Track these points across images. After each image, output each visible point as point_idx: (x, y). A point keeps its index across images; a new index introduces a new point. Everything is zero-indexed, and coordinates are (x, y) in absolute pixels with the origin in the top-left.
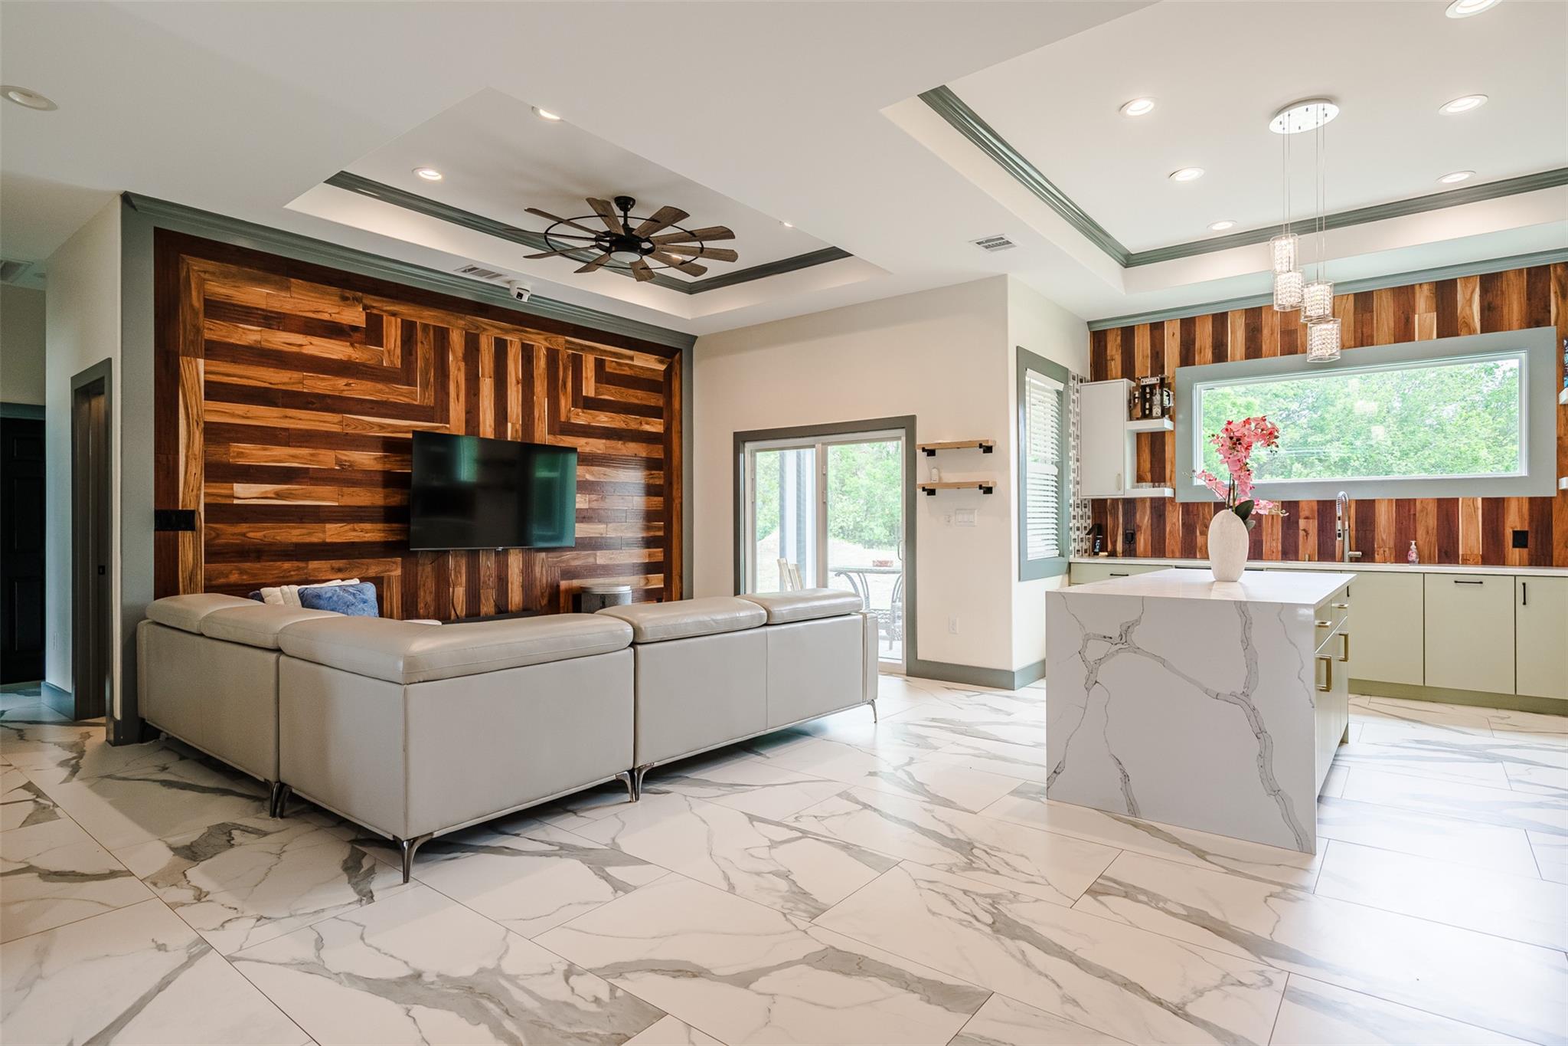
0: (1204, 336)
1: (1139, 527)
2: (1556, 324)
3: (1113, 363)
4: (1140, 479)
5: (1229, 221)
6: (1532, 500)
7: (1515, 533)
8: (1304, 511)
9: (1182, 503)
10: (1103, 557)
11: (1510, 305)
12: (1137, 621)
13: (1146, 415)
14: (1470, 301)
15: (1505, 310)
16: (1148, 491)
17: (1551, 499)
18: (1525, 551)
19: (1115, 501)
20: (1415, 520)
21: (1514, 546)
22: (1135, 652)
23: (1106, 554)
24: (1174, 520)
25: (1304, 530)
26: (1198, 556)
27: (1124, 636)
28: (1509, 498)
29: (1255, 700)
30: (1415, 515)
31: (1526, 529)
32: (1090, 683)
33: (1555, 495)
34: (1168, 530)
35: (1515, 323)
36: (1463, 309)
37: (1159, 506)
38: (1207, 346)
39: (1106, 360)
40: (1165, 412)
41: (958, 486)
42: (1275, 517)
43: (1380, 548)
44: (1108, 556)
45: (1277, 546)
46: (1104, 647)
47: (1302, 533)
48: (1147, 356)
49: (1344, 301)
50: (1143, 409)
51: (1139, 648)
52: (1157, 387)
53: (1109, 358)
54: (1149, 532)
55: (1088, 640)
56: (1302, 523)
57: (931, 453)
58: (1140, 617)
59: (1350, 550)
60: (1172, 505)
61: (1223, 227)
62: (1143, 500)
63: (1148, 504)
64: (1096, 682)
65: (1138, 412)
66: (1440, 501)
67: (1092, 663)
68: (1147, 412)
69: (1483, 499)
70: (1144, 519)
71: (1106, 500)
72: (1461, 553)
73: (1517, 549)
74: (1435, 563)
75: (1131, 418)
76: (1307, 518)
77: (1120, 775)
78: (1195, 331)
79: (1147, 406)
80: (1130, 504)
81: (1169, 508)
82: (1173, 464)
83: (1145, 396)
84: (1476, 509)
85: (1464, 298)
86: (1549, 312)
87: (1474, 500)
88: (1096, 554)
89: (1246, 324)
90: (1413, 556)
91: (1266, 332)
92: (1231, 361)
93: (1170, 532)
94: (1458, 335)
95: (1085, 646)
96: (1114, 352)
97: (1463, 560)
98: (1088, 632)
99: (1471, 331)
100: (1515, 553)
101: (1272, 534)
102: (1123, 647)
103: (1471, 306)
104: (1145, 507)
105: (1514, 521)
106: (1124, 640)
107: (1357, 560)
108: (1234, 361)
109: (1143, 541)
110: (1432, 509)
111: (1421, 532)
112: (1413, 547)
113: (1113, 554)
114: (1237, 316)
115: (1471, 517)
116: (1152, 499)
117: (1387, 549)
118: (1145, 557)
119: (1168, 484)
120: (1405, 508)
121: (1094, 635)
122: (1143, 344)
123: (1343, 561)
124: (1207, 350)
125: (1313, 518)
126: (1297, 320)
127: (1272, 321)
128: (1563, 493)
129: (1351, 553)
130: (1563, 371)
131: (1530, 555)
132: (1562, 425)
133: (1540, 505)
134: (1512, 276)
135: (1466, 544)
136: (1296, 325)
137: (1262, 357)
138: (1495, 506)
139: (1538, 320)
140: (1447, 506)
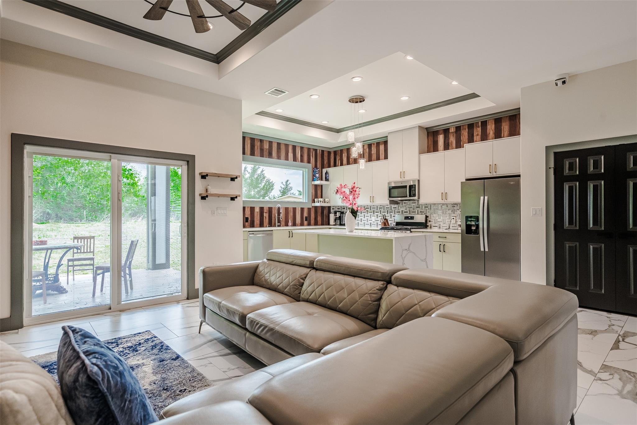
2: (312, 164)
6: (308, 208)
7: (305, 217)
8: (265, 211)
12: (411, 243)
14: (299, 152)
15: (304, 157)
17: (311, 208)
21: (305, 221)
22: (411, 252)
25: (265, 217)
27: (409, 248)
28: (304, 208)
30: (288, 212)
31: (307, 216)
35: (305, 161)
36: (297, 154)
41: (219, 196)
42: (258, 212)
43: (282, 222)
45: (258, 223)
46: (406, 252)
47: (264, 218)
49: (275, 144)
55: (403, 251)
56: (265, 214)
57: (204, 177)
66: (293, 208)
67: (403, 258)
69: (301, 208)
72: (297, 223)
73: (306, 222)
74: (292, 226)
76: (266, 213)
84: (299, 210)
85: (297, 151)
86: (310, 160)
87: (299, 208)
89: (250, 143)
90: (289, 224)
91: (256, 147)
94: (296, 161)
95: (402, 253)
97: (297, 225)
98: (403, 249)
99: (299, 162)
100: (306, 223)
101: (257, 218)
103: (299, 154)
105: (306, 214)
106: (409, 250)
107: (279, 226)
108: (248, 155)
110: (292, 210)
111: (290, 217)
112: (290, 221)
114: (249, 139)
115: (298, 213)
117: (284, 223)
123: (276, 227)
125: (267, 213)
126: (264, 146)
127: (257, 144)
128: (313, 207)
129: (278, 224)
130: (314, 175)
131: (308, 223)
132: (312, 190)
133: (309, 209)
134: (305, 149)
135: (298, 220)
136: (264, 148)
137: (255, 156)
138: (302, 209)
139: (309, 162)
140: (294, 209)
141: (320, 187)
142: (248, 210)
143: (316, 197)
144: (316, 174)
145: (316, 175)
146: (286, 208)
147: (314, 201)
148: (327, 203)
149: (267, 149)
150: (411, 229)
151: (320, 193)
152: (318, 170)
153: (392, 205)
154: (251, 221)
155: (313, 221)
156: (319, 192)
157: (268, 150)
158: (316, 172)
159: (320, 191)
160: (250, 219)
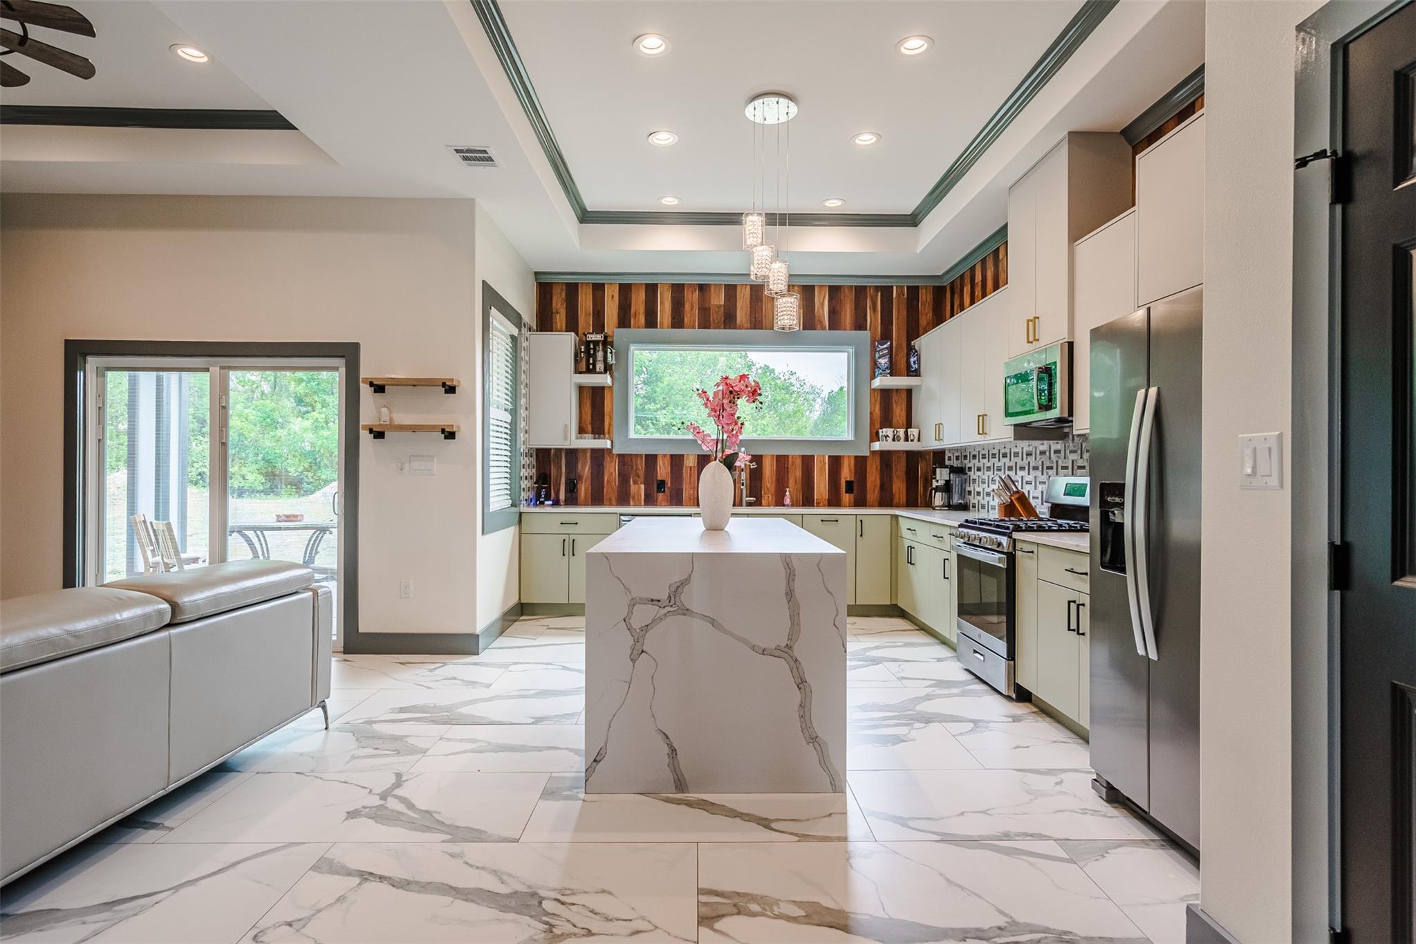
0: (639, 301)
1: (580, 477)
2: (870, 330)
3: (558, 316)
4: (581, 431)
5: (674, 197)
6: (856, 458)
7: (847, 482)
9: (619, 455)
10: (548, 505)
11: (845, 311)
12: (686, 579)
13: (590, 370)
14: (822, 304)
15: (843, 314)
16: (589, 443)
17: (866, 457)
18: (852, 495)
19: (559, 451)
20: (788, 472)
21: (846, 492)
22: (684, 614)
23: (551, 502)
24: (612, 470)
26: (631, 503)
27: (673, 597)
28: (843, 456)
29: (797, 653)
30: (788, 468)
31: (853, 479)
32: (635, 652)
33: (868, 455)
34: (606, 479)
35: (848, 326)
36: (818, 310)
37: (598, 456)
38: (641, 312)
39: (552, 313)
40: (608, 368)
41: (414, 429)
42: (692, 468)
43: (765, 494)
44: (552, 505)
45: (694, 494)
46: (653, 610)
48: (589, 314)
49: (744, 290)
50: (588, 364)
51: (688, 610)
52: (601, 344)
53: (554, 310)
54: (589, 482)
55: (634, 605)
57: (379, 389)
58: (690, 575)
59: (747, 497)
60: (610, 456)
61: (670, 202)
62: (584, 450)
63: (588, 455)
64: (643, 651)
65: (583, 366)
66: (804, 457)
67: (638, 631)
68: (591, 367)
69: (829, 456)
70: (585, 469)
71: (550, 450)
72: (815, 498)
73: (848, 495)
74: (800, 506)
75: (577, 371)
77: (666, 750)
78: (631, 297)
79: (591, 362)
80: (572, 454)
81: (607, 459)
82: (611, 418)
83: (590, 352)
84: (825, 464)
85: (819, 301)
86: (866, 320)
87: (824, 457)
88: (542, 503)
89: (671, 297)
90: (787, 501)
91: (687, 306)
92: (660, 328)
93: (608, 482)
94: (815, 329)
95: (630, 612)
96: (559, 306)
97: (817, 503)
98: (634, 597)
99: (823, 328)
100: (846, 497)
101: (690, 483)
102: (672, 609)
103: (823, 309)
104: (586, 457)
105: (846, 473)
106: (672, 602)
107: (750, 504)
108: (662, 328)
109: (583, 489)
110: (799, 463)
111: (791, 481)
112: (788, 493)
113: (556, 503)
114: (666, 288)
115: (822, 469)
116: (593, 451)
117: (770, 495)
118: (586, 504)
119: (607, 436)
120: (781, 461)
121: (641, 599)
122: (586, 303)
123: (741, 506)
124: (641, 316)
126: (710, 300)
127: (692, 298)
128: (874, 453)
129: (747, 499)
130: (875, 365)
131: (855, 498)
132: (872, 404)
133: (860, 462)
134: (846, 290)
135: (818, 491)
136: (710, 304)
137: (684, 328)
138: (835, 462)
139: (860, 325)
140: (808, 461)
141: (904, 395)
142: (664, 463)
143: (887, 421)
144: (879, 358)
145: (880, 360)
146: (777, 456)
147: (875, 437)
148: (912, 441)
149: (719, 307)
150: (1018, 529)
151: (904, 414)
152: (885, 346)
153: (1051, 442)
154: (671, 489)
155: (873, 492)
156: (899, 412)
157: (722, 309)
158: (879, 351)
159: (904, 406)
160: (669, 485)
